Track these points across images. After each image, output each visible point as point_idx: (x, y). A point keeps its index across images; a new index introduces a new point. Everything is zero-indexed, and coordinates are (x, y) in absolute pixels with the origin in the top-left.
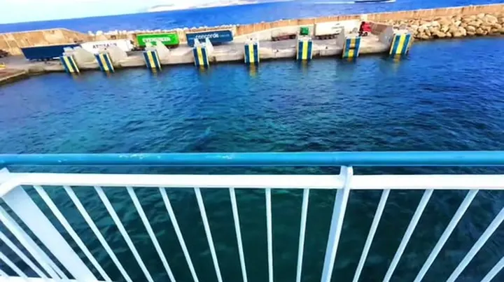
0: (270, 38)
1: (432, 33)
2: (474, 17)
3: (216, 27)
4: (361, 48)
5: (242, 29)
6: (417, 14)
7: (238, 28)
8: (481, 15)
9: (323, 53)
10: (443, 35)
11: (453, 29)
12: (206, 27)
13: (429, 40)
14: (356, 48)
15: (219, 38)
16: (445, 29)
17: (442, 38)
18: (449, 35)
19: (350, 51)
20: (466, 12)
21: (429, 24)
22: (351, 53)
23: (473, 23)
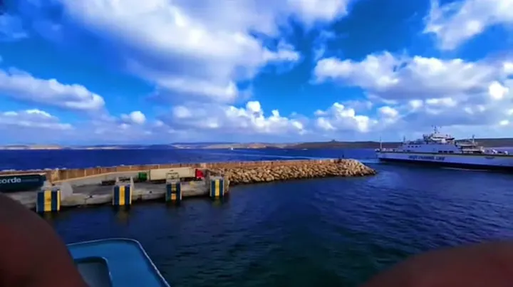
0: (101, 183)
1: (251, 178)
2: (278, 168)
3: (11, 171)
4: (183, 192)
5: (67, 174)
6: (244, 165)
7: (62, 172)
8: (283, 167)
9: (145, 197)
10: (259, 180)
11: (265, 175)
12: (14, 170)
13: (250, 183)
14: (178, 192)
15: (22, 183)
16: (260, 175)
17: (259, 182)
18: (263, 179)
19: (173, 194)
20: (274, 164)
21: (249, 172)
22: (174, 197)
23: (278, 172)
